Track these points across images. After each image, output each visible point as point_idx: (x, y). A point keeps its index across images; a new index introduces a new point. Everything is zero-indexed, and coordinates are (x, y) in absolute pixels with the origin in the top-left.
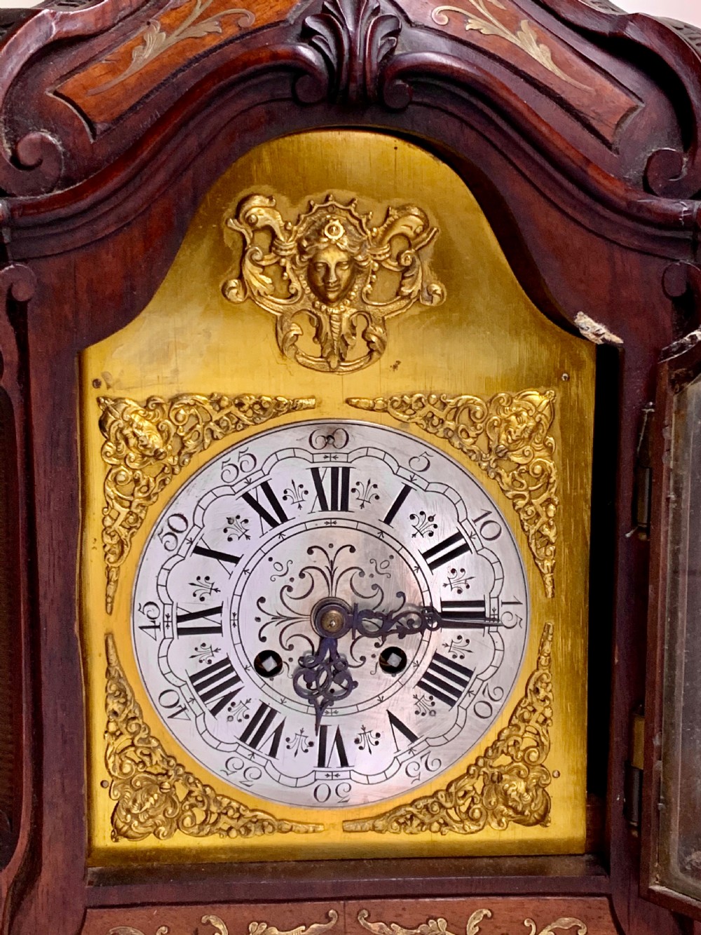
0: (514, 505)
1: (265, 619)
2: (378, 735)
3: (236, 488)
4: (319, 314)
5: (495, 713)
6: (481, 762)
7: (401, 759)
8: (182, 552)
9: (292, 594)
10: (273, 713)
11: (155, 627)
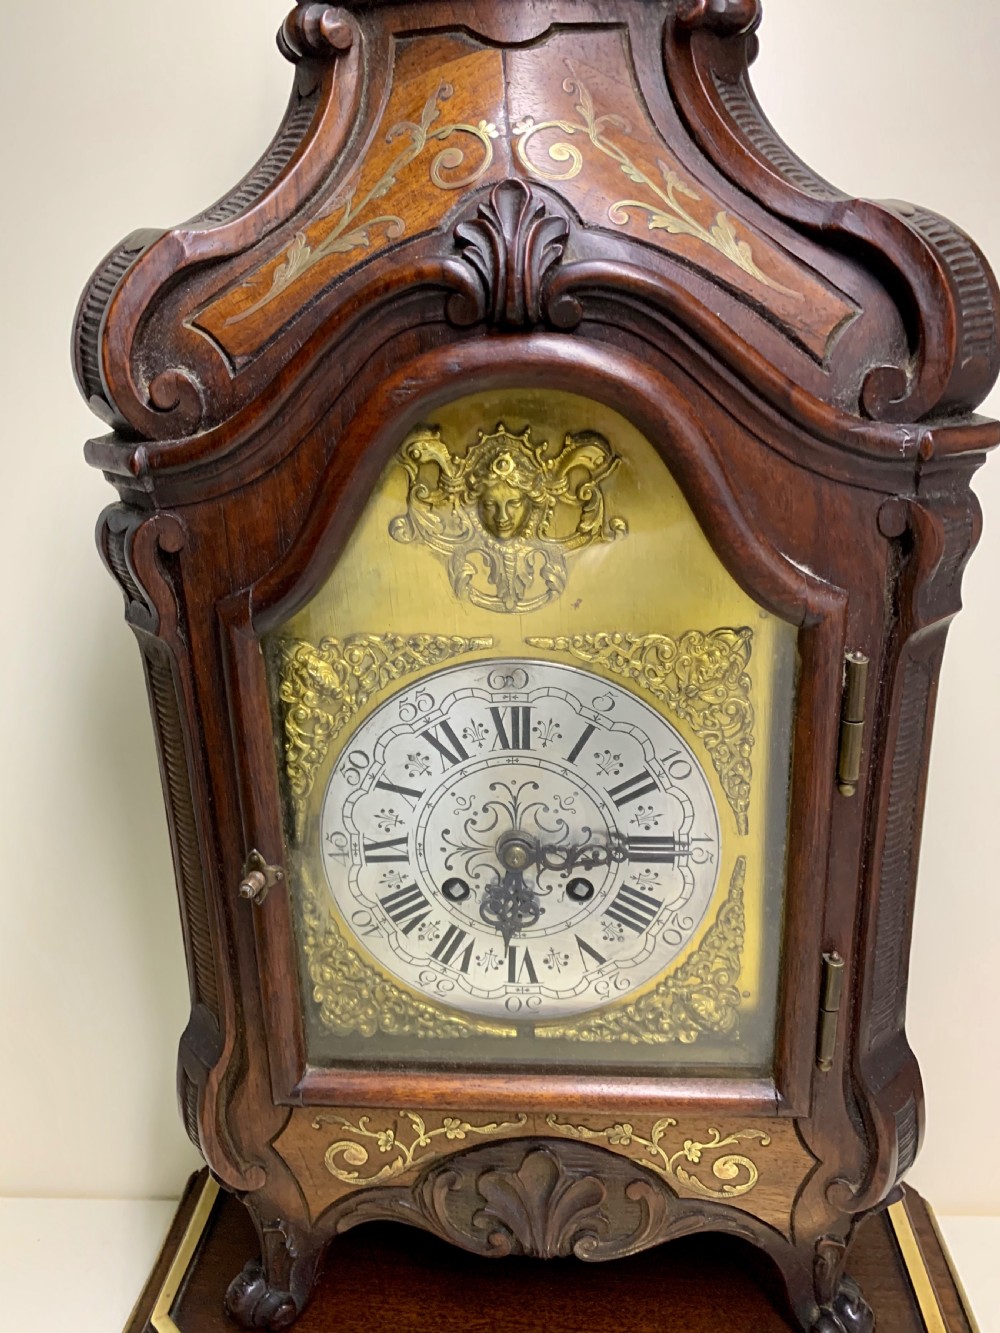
0: (706, 744)
1: (451, 849)
2: (567, 957)
3: (415, 727)
4: (491, 553)
5: (684, 941)
6: (670, 983)
7: (590, 978)
8: (366, 786)
9: (476, 827)
10: (462, 934)
11: (344, 855)
